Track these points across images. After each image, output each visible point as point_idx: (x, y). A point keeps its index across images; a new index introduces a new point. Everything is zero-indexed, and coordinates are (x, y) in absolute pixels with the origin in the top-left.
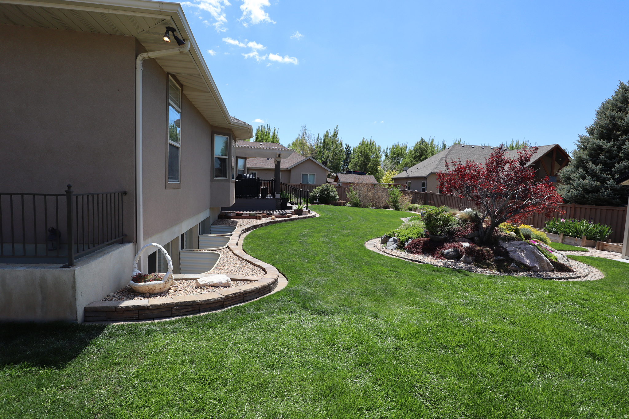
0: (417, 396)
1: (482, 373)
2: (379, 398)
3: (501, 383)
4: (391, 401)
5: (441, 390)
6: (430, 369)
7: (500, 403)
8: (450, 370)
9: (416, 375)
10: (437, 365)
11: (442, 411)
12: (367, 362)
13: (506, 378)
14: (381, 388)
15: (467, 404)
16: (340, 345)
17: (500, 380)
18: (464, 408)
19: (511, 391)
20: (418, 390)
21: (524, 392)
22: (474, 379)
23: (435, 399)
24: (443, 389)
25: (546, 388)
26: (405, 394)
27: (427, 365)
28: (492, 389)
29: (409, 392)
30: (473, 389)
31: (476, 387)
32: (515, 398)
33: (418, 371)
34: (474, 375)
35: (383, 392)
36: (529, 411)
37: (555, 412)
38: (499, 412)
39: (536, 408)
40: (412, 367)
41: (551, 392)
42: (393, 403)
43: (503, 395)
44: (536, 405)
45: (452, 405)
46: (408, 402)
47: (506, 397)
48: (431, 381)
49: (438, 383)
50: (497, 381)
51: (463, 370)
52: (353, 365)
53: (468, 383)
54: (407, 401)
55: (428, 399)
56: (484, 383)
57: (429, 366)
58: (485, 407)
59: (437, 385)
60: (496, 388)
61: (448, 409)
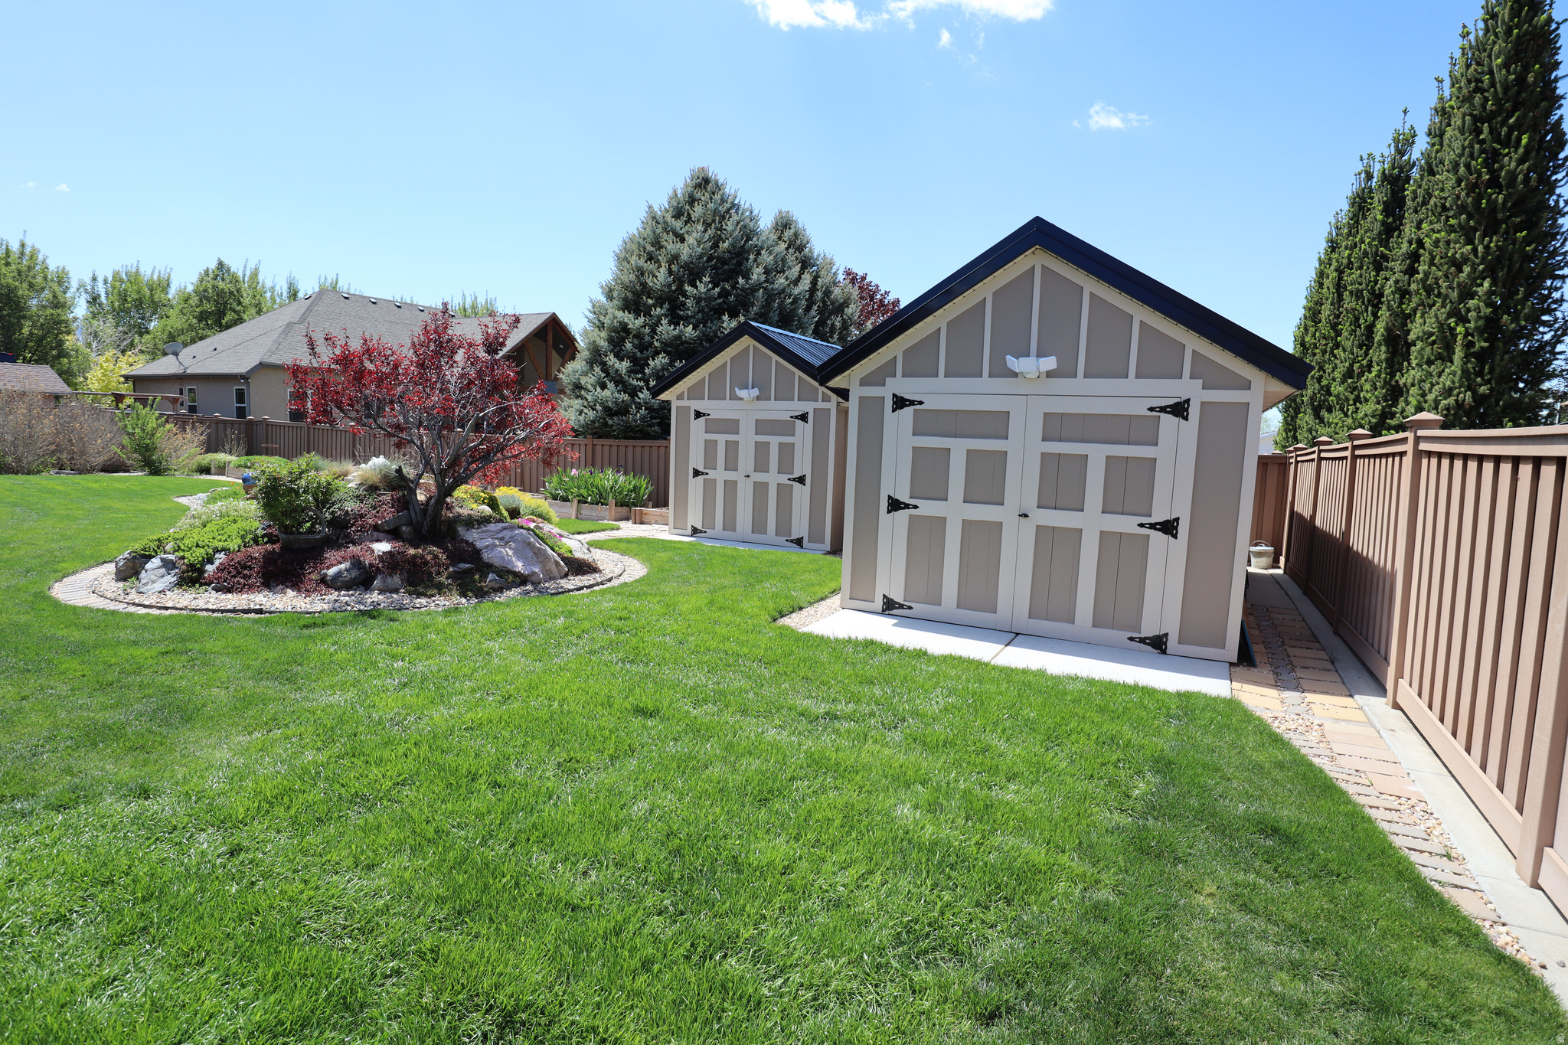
0: (314, 938)
1: (458, 820)
2: (203, 998)
3: (500, 824)
4: (243, 986)
5: (374, 896)
6: (337, 864)
7: (503, 863)
8: (387, 843)
9: (302, 892)
10: (353, 847)
11: (382, 940)
12: (141, 925)
13: (508, 809)
14: (203, 971)
15: (438, 896)
16: (26, 920)
17: (495, 817)
18: (432, 908)
19: (520, 831)
20: (314, 925)
21: (544, 821)
22: (444, 841)
23: (363, 923)
24: (377, 893)
25: (579, 797)
26: (280, 952)
27: (328, 857)
28: (484, 842)
29: (291, 939)
30: (445, 860)
31: (451, 854)
32: (529, 840)
33: (306, 882)
34: (443, 832)
35: (214, 976)
36: (556, 851)
37: (599, 832)
38: (504, 880)
39: (567, 841)
40: (286, 878)
41: (587, 802)
42: (250, 988)
43: (507, 845)
44: (566, 834)
45: (404, 916)
46: (291, 964)
47: (512, 846)
48: (344, 889)
49: (362, 885)
50: (490, 825)
51: (418, 831)
52: (91, 956)
53: (434, 853)
54: (289, 963)
55: (345, 931)
56: (466, 839)
57: (334, 858)
58: (476, 884)
59: (362, 891)
60: (491, 836)
61: (397, 928)
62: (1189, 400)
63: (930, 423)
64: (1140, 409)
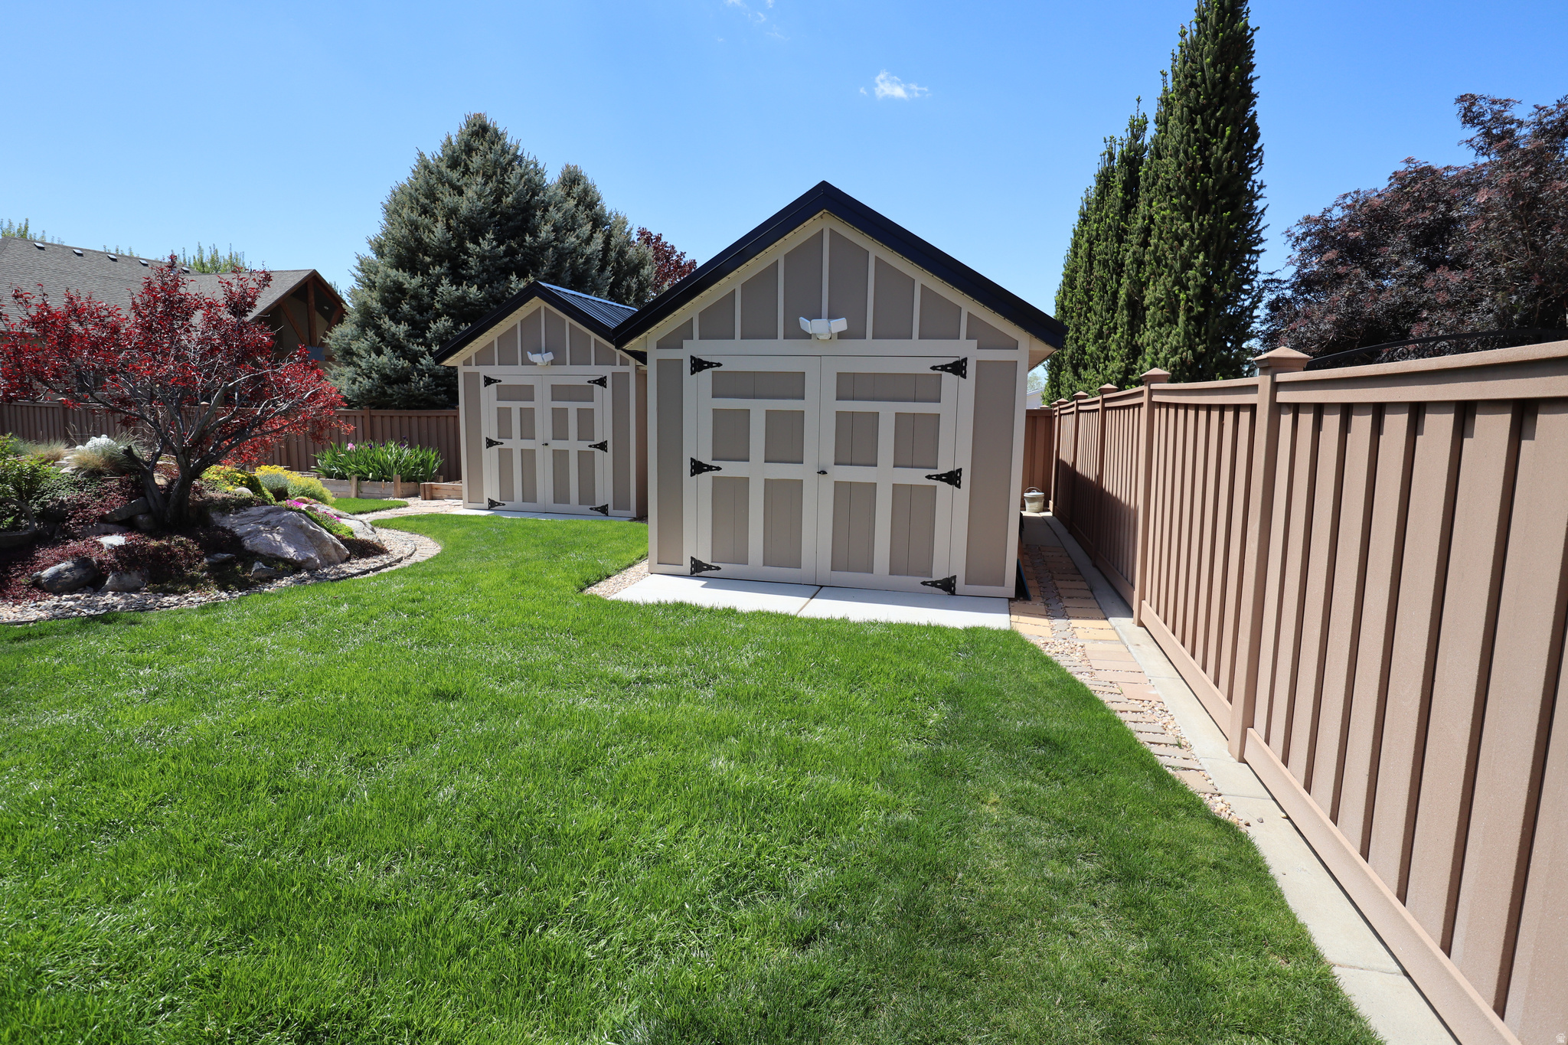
0: (61, 987)
1: (234, 833)
3: (285, 831)
5: (134, 929)
6: (82, 901)
7: (292, 871)
8: (146, 870)
9: (40, 939)
10: (103, 880)
11: (148, 976)
13: (294, 814)
15: (215, 917)
17: (279, 825)
18: (208, 932)
19: (310, 835)
20: (59, 972)
21: (336, 821)
22: (218, 858)
23: (122, 960)
24: (138, 926)
25: (377, 791)
26: (17, 1008)
27: (71, 896)
28: (267, 853)
29: (29, 994)
30: (220, 879)
31: (227, 871)
32: (320, 843)
33: (44, 927)
34: (216, 848)
36: (353, 850)
37: (401, 825)
38: (294, 889)
39: (366, 838)
41: (386, 795)
43: (295, 852)
44: (364, 832)
45: (174, 945)
46: (34, 1019)
47: (301, 852)
48: (94, 928)
49: (118, 920)
50: (273, 834)
51: (185, 851)
53: (206, 872)
54: (29, 1019)
55: (101, 973)
56: (245, 853)
57: (78, 896)
58: (261, 898)
59: (118, 926)
60: (275, 846)
61: (166, 959)
62: (966, 359)
63: (729, 385)
64: (924, 368)
